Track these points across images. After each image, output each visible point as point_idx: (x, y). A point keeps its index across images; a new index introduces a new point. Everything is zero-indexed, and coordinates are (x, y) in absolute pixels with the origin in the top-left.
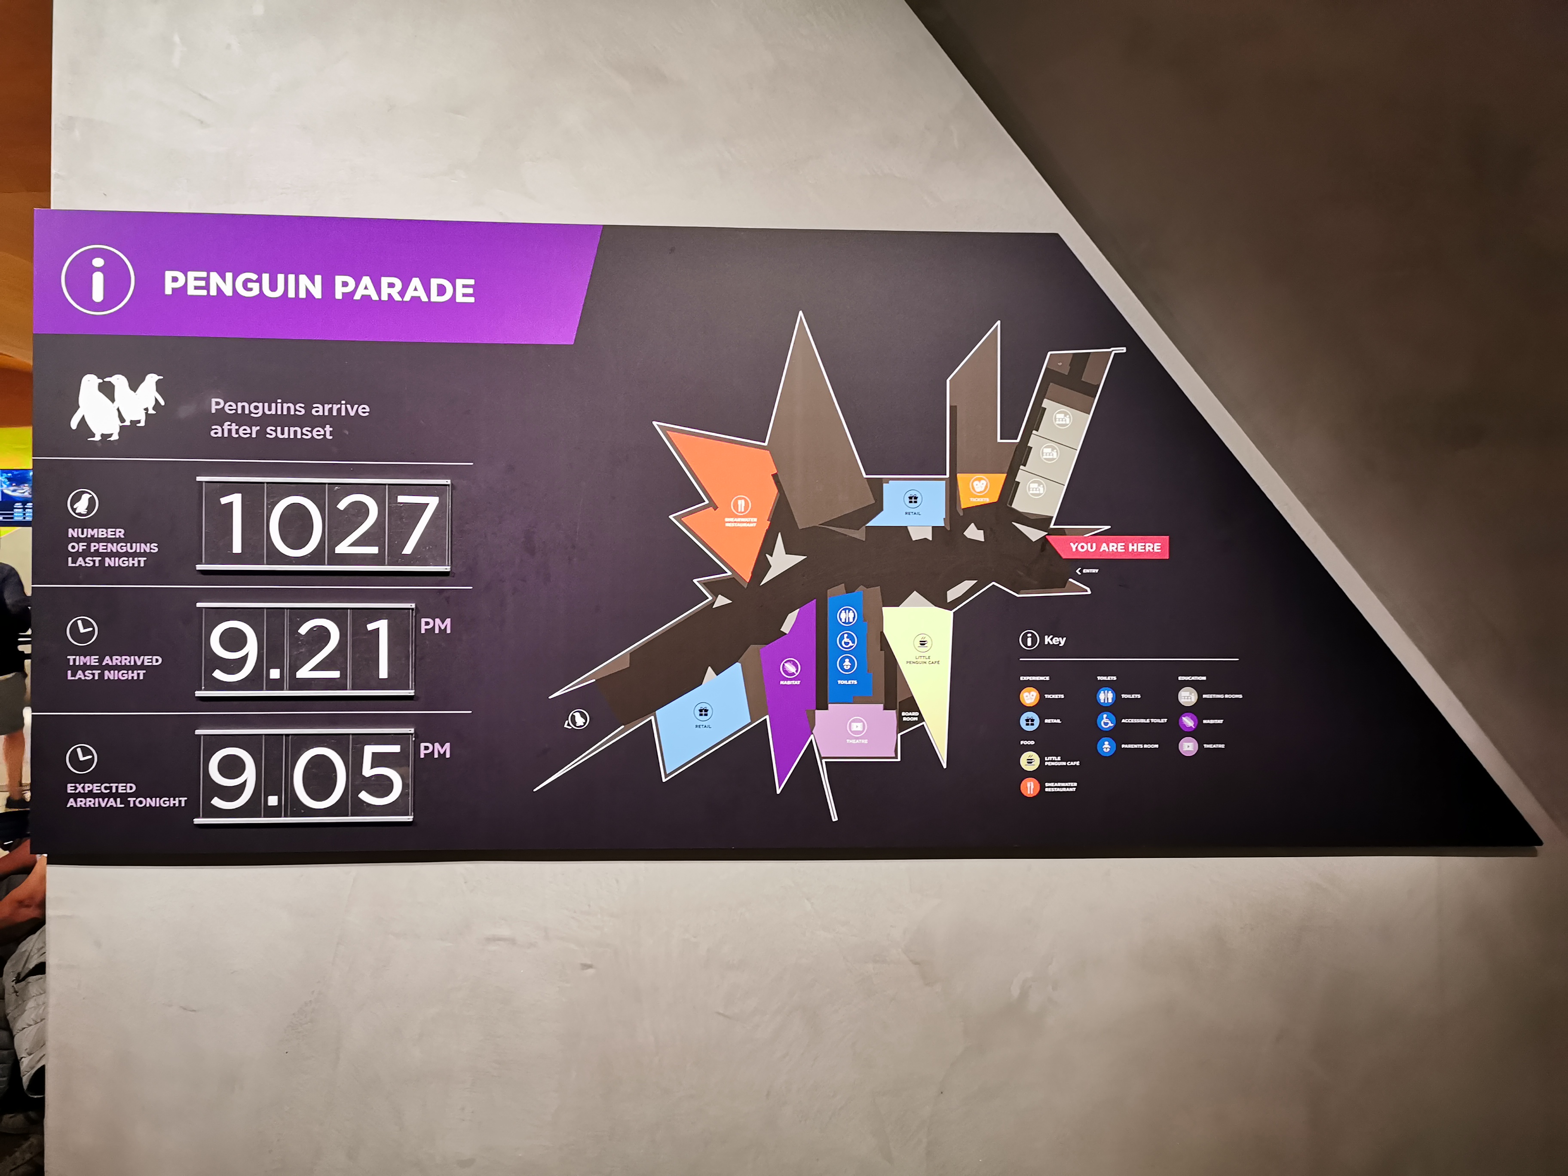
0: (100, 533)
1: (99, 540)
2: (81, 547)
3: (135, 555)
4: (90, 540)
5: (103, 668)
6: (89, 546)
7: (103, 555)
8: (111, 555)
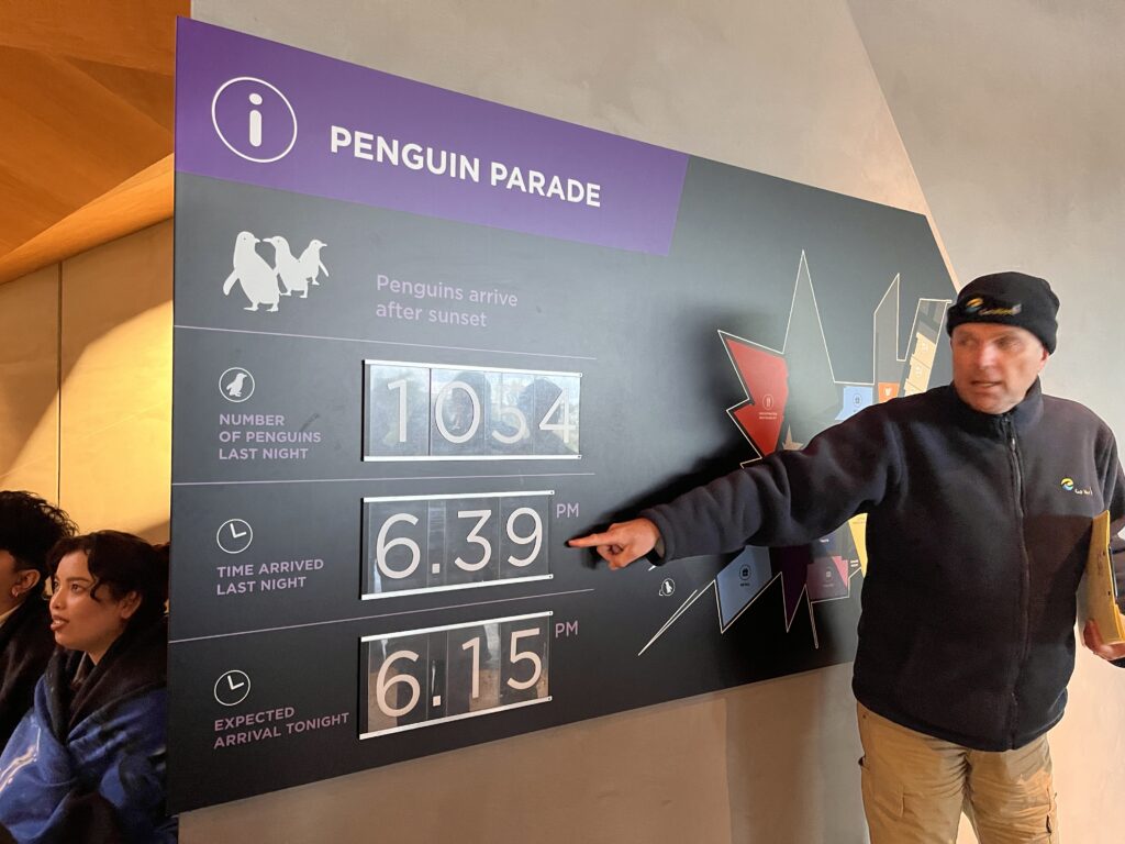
0: (257, 420)
1: (256, 428)
2: (235, 435)
3: (296, 446)
4: (244, 428)
5: (257, 577)
6: (243, 436)
7: (260, 446)
8: (269, 445)
